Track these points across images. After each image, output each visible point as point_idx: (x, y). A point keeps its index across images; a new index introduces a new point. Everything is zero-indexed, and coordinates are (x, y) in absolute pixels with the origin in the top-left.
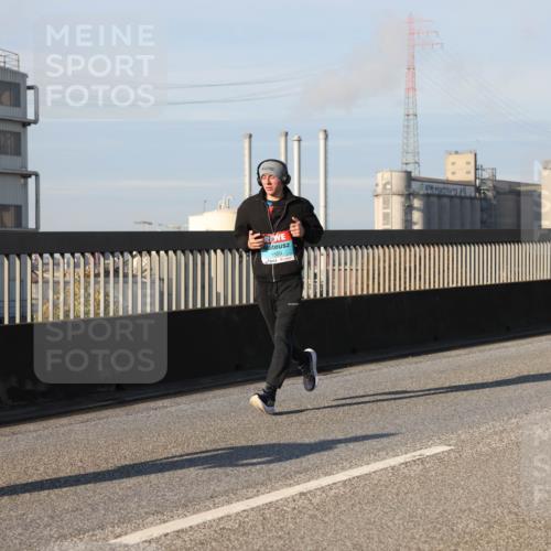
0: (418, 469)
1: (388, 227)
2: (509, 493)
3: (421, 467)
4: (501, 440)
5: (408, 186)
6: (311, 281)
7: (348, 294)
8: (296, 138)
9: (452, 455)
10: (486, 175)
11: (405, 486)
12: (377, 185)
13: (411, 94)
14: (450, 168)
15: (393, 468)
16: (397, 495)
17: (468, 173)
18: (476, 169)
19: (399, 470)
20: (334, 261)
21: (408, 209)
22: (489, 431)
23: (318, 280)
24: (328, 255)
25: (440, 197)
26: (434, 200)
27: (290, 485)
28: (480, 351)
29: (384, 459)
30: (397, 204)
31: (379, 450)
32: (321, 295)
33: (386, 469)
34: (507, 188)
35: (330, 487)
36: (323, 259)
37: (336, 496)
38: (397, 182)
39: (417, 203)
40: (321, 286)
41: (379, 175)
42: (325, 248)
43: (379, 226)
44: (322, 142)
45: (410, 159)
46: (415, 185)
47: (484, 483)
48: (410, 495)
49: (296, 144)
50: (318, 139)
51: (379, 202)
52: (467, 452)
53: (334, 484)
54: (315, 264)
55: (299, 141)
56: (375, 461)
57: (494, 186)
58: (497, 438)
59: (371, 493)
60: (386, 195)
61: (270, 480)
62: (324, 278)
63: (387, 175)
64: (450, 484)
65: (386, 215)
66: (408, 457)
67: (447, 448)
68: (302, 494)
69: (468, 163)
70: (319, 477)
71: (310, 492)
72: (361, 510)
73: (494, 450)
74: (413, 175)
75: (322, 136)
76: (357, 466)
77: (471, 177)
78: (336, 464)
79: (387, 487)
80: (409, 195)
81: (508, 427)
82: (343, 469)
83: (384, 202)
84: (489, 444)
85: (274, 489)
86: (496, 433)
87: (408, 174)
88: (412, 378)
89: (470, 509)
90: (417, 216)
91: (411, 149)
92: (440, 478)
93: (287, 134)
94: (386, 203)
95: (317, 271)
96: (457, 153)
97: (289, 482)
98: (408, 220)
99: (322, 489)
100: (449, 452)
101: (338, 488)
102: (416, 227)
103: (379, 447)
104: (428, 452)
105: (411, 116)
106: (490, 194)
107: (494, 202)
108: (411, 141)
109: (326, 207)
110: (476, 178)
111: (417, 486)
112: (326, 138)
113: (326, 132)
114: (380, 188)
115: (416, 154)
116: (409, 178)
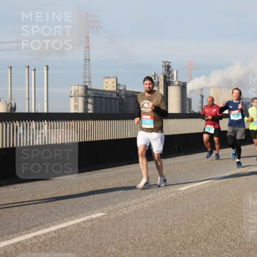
0: (90, 224)
1: (77, 111)
2: (131, 234)
3: (91, 223)
4: (128, 210)
5: (86, 93)
6: (40, 136)
7: (58, 142)
8: (33, 69)
9: (105, 217)
10: (121, 88)
11: (83, 232)
12: (71, 92)
13: (87, 50)
14: (105, 85)
15: (78, 224)
16: (80, 236)
17: (113, 87)
18: (117, 85)
19: (80, 225)
20: (51, 127)
21: (86, 103)
22: (123, 206)
23: (43, 136)
24: (48, 124)
25: (101, 97)
26: (98, 99)
27: (29, 233)
28: (119, 169)
29: (74, 219)
30: (81, 100)
31: (72, 216)
32: (45, 143)
33: (75, 224)
34: (131, 94)
35: (48, 233)
36: (46, 126)
37: (51, 238)
38: (81, 90)
39: (90, 100)
40: (45, 139)
41: (73, 87)
42: (47, 121)
43: (72, 111)
44: (45, 71)
45: (87, 80)
46: (89, 92)
47: (120, 229)
48: (85, 236)
49: (33, 72)
51: (72, 100)
52: (112, 216)
53: (51, 232)
54: (42, 128)
55: (35, 70)
56: (70, 220)
57: (125, 94)
58: (126, 209)
59: (68, 236)
60: (76, 96)
61: (19, 231)
63: (76, 88)
64: (104, 231)
65: (75, 106)
66: (85, 219)
67: (103, 214)
68: (35, 237)
69: (113, 82)
70: (43, 229)
71: (38, 236)
73: (125, 214)
74: (88, 87)
75: (45, 68)
76: (61, 223)
77: (115, 89)
78: (52, 223)
79: (75, 233)
80: (86, 97)
81: (131, 204)
82: (55, 225)
83: (75, 100)
84: (122, 212)
85: (21, 235)
86: (125, 207)
87: (86, 87)
88: (87, 181)
90: (90, 106)
91: (87, 75)
92: (100, 228)
93: (29, 67)
94: (76, 101)
95: (43, 132)
97: (29, 231)
98: (86, 108)
99: (45, 235)
100: (104, 216)
101: (52, 234)
102: (89, 112)
103: (72, 214)
104: (94, 216)
105: (87, 60)
106: (123, 97)
107: (125, 101)
108: (87, 72)
109: (47, 101)
110: (117, 89)
111: (89, 232)
112: (47, 69)
113: (47, 66)
114: (73, 93)
115: (90, 77)
116: (86, 89)
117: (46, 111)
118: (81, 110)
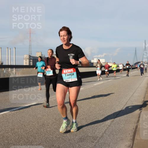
1: (26, 65)
5: (30, 58)
6: (12, 74)
7: (19, 76)
8: (10, 48)
10: (43, 56)
14: (37, 54)
21: (30, 62)
25: (35, 60)
26: (34, 60)
30: (28, 61)
32: (14, 76)
36: (14, 70)
38: (28, 57)
39: (31, 61)
41: (25, 56)
42: (15, 68)
43: (25, 64)
45: (30, 53)
46: (31, 58)
50: (14, 49)
60: (26, 59)
62: (15, 73)
63: (26, 56)
65: (26, 63)
67: (36, 103)
69: (40, 54)
72: (21, 114)
75: (14, 48)
80: (30, 59)
89: (40, 114)
90: (31, 63)
93: (8, 48)
94: (26, 61)
95: (13, 72)
96: (38, 52)
98: (30, 64)
102: (31, 65)
106: (44, 59)
112: (15, 49)
113: (15, 48)
114: (25, 58)
115: (31, 52)
116: (30, 56)
117: (14, 65)
118: (28, 64)
